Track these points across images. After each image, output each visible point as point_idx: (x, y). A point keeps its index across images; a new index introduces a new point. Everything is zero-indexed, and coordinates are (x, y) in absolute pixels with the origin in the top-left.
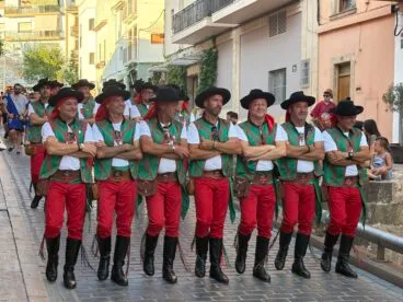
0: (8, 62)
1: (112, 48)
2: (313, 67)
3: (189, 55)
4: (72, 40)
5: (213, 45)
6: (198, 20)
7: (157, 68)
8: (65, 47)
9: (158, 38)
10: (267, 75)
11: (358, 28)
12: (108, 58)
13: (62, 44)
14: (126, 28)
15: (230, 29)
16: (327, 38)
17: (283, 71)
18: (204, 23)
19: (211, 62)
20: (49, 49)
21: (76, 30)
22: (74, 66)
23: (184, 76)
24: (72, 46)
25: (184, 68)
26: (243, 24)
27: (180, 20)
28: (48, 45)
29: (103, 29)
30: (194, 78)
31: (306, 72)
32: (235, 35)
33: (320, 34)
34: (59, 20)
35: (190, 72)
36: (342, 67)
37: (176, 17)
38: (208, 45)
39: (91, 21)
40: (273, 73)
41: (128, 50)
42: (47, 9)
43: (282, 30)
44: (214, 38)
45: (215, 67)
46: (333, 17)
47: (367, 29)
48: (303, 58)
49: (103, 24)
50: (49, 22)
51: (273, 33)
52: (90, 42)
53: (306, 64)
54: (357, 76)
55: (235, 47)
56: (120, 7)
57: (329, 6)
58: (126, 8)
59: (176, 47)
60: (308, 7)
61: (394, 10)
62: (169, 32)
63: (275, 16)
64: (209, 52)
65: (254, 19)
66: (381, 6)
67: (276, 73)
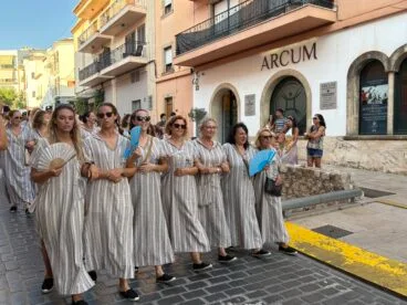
1: (45, 89)
2: (154, 99)
3: (89, 92)
4: (22, 84)
5: (101, 87)
6: (93, 74)
7: (71, 100)
8: (18, 89)
9: (72, 84)
10: (131, 103)
11: (175, 80)
12: (44, 95)
13: (16, 86)
14: (53, 78)
15: (110, 79)
16: (161, 85)
17: (139, 101)
18: (96, 76)
19: (100, 96)
20: (9, 89)
21: (24, 79)
23: (87, 104)
24: (22, 88)
25: (87, 99)
26: (118, 76)
27: (83, 74)
28: (8, 87)
29: (40, 78)
30: (92, 105)
32: (113, 82)
33: (157, 83)
34: (14, 74)
35: (90, 101)
36: (168, 100)
37: (81, 72)
38: (99, 87)
39: (33, 74)
40: (134, 102)
41: (55, 90)
42: (7, 67)
43: (138, 80)
44: (102, 84)
46: (163, 74)
47: (179, 80)
48: (149, 95)
49: (40, 75)
50: (8, 74)
51: (133, 81)
52: (32, 85)
53: (151, 98)
55: (114, 89)
56: (50, 66)
57: (161, 69)
58: (53, 67)
59: (82, 88)
60: (150, 69)
61: (192, 72)
62: (78, 81)
63: (134, 73)
64: (100, 91)
65: (123, 74)
66: (186, 70)
67: (136, 102)
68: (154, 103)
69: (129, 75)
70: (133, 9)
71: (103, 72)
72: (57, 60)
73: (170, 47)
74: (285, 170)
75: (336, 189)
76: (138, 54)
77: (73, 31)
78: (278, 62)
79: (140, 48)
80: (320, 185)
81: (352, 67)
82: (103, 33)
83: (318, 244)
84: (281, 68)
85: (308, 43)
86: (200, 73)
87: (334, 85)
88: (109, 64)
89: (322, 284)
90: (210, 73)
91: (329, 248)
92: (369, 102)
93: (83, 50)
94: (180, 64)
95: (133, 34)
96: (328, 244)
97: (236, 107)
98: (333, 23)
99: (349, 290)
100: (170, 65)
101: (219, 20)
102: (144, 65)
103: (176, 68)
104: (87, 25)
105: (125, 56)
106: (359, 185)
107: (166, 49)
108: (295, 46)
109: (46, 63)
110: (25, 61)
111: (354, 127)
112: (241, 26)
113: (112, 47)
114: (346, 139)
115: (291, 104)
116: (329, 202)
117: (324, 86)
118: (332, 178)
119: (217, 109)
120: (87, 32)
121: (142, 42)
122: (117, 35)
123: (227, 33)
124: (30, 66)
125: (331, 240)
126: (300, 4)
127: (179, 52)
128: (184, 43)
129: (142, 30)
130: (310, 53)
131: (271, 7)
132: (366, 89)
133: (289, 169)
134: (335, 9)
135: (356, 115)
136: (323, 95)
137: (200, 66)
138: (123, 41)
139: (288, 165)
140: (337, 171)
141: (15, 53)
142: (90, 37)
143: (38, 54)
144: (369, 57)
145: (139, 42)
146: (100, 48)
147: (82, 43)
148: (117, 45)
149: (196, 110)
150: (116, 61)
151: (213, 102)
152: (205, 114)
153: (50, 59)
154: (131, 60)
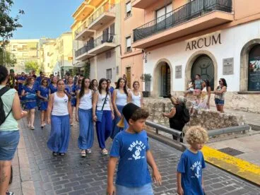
0: (19, 66)
1: (55, 62)
2: (120, 68)
3: (81, 64)
4: (42, 59)
5: (88, 61)
6: (84, 52)
7: (70, 68)
8: (39, 62)
9: (71, 59)
10: (105, 71)
11: (131, 58)
12: (54, 65)
13: (38, 60)
14: (60, 55)
15: (94, 56)
16: (124, 60)
17: (111, 69)
18: (85, 54)
19: (88, 66)
20: (34, 62)
21: (43, 55)
22: (42, 67)
23: (79, 71)
24: (42, 61)
25: (79, 68)
26: (98, 54)
27: (78, 53)
29: (52, 56)
30: (83, 71)
31: (118, 70)
32: (95, 58)
33: (122, 58)
34: (37, 53)
35: (81, 69)
36: (128, 68)
37: (76, 52)
38: (87, 61)
39: (48, 53)
40: (108, 70)
41: (61, 63)
42: (33, 49)
43: (110, 57)
44: (89, 59)
45: (89, 68)
46: (125, 53)
47: (135, 57)
48: (117, 65)
49: (52, 54)
50: (34, 53)
51: (107, 57)
52: (48, 60)
53: (118, 67)
54: (133, 71)
55: (95, 61)
56: (58, 48)
57: (124, 50)
58: (60, 49)
59: (77, 62)
60: (117, 50)
61: (143, 52)
62: (74, 57)
63: (108, 53)
64: (87, 63)
65: (101, 53)
66: (139, 50)
67: (109, 70)
68: (120, 71)
69: (104, 54)
70: (107, 14)
71: (89, 52)
72: (62, 44)
73: (129, 37)
74: (201, 113)
75: (233, 125)
76: (111, 41)
77: (72, 28)
78: (196, 46)
79: (112, 37)
80: (223, 122)
81: (243, 49)
82: (90, 29)
83: (222, 159)
84: (198, 49)
85: (215, 34)
86: (148, 52)
87: (232, 60)
88: (93, 47)
89: (225, 183)
90: (154, 52)
91: (229, 162)
92: (255, 70)
93: (78, 39)
94: (135, 47)
95: (107, 29)
96: (229, 159)
97: (170, 73)
98: (231, 21)
99: (241, 188)
100: (129, 47)
101: (160, 20)
102: (114, 48)
103: (133, 50)
104: (80, 24)
105: (103, 42)
106: (248, 122)
107: (127, 38)
108: (207, 36)
109: (56, 47)
110: (44, 46)
111: (245, 86)
112: (174, 24)
113: (95, 37)
114: (239, 93)
115: (204, 71)
116: (229, 133)
117: (225, 61)
118: (230, 118)
119: (158, 74)
120: (80, 28)
121: (113, 34)
122: (98, 30)
123: (165, 28)
124: (47, 48)
125: (231, 157)
126: (210, 10)
127: (135, 40)
128: (138, 34)
129: (113, 26)
130: (217, 40)
131: (192, 12)
132: (252, 62)
133: (204, 112)
134: (233, 13)
135: (246, 79)
136: (225, 66)
137: (148, 48)
138: (101, 33)
139: (203, 110)
140: (233, 114)
141: (37, 40)
142: (82, 31)
143: (52, 41)
144: (255, 42)
145: (111, 34)
146: (88, 38)
147: (77, 34)
148: (98, 36)
149: (145, 75)
150: (97, 45)
151: (156, 70)
152: (151, 77)
153: (58, 44)
154: (106, 44)
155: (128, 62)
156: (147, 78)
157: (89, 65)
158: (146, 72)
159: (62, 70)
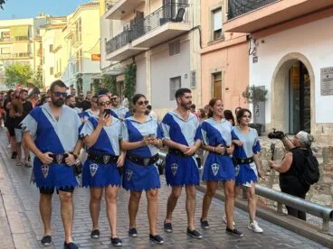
1: (65, 64)
2: (198, 75)
3: (117, 68)
4: (38, 59)
5: (133, 62)
6: (123, 46)
7: (96, 77)
8: (34, 64)
9: (97, 57)
11: (226, 50)
12: (63, 70)
13: (31, 61)
14: (74, 51)
15: (144, 51)
16: (206, 56)
17: (179, 78)
18: (127, 47)
19: (132, 73)
20: (23, 65)
21: (40, 52)
22: (40, 76)
23: (115, 82)
24: (38, 63)
26: (151, 48)
27: (111, 45)
28: (22, 62)
29: (59, 51)
30: (121, 83)
31: (194, 79)
32: (147, 55)
33: (202, 54)
34: (29, 46)
35: (118, 79)
36: (216, 75)
37: (107, 44)
38: (130, 62)
39: (51, 46)
40: (173, 79)
41: (77, 63)
42: (21, 38)
43: (178, 51)
44: (133, 57)
45: (135, 76)
46: (210, 43)
47: (231, 50)
48: (192, 69)
49: (59, 48)
50: (23, 47)
51: (171, 54)
52: (50, 59)
53: (194, 73)
54: (226, 81)
55: (148, 63)
56: (70, 37)
57: (207, 36)
58: (74, 37)
59: (109, 63)
60: (194, 37)
61: (248, 39)
62: (104, 53)
63: (173, 43)
64: (131, 66)
65: (159, 44)
66: (242, 37)
67: (175, 80)
68: (198, 80)
69: (166, 46)
71: (135, 42)
72: (79, 28)
73: (220, 9)
76: (179, 19)
79: (182, 11)
86: (259, 41)
88: (142, 33)
90: (271, 40)
93: (111, 17)
94: (232, 31)
97: (308, 83)
100: (220, 31)
102: (186, 33)
103: (227, 35)
105: (162, 22)
107: (214, 11)
109: (66, 33)
110: (42, 31)
113: (147, 11)
119: (282, 86)
121: (184, 3)
124: (49, 37)
127: (231, 16)
128: (238, 3)
137: (258, 32)
138: (160, 4)
141: (30, 21)
143: (59, 22)
145: (180, 4)
147: (110, 7)
148: (153, 9)
149: (253, 89)
150: (150, 29)
151: (277, 78)
152: (266, 93)
153: (72, 28)
154: (169, 26)
155: (215, 62)
156: (258, 95)
157: (135, 70)
158: (255, 81)
159: (80, 81)
